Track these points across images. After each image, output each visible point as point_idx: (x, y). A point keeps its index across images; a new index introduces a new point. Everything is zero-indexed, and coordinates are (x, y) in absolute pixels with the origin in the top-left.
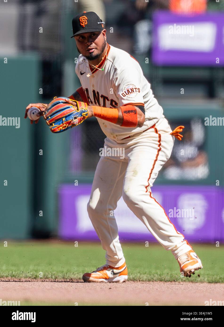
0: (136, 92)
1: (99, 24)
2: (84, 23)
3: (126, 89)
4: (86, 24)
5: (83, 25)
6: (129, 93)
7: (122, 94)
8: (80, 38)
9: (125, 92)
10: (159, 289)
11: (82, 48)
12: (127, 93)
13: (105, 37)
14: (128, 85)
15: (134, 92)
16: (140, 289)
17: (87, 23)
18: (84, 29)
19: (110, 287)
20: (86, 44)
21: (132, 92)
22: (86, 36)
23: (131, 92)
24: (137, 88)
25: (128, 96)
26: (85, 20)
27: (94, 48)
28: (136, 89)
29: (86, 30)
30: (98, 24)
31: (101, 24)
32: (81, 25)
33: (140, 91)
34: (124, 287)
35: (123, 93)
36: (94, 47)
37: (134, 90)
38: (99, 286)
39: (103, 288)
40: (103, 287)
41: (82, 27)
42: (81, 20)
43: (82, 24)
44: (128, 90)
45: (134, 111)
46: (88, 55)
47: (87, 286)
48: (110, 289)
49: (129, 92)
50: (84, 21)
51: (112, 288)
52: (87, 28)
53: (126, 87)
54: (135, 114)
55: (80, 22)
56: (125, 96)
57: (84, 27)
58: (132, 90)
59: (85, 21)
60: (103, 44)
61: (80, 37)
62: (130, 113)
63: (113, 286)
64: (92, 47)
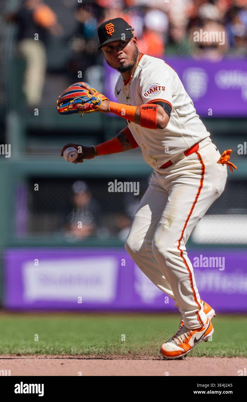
0: (160, 90)
1: (128, 30)
2: (111, 31)
3: (149, 88)
4: (113, 32)
5: (110, 34)
6: (152, 92)
7: (145, 95)
8: (108, 49)
9: (148, 92)
10: (116, 365)
11: (112, 59)
12: (150, 93)
13: (136, 44)
14: (152, 84)
15: (157, 90)
16: (95, 364)
17: (114, 30)
18: (111, 38)
19: (62, 363)
20: (115, 54)
21: (155, 91)
22: (115, 44)
23: (153, 90)
24: (162, 86)
25: (150, 95)
26: (112, 27)
27: (124, 58)
28: (160, 87)
29: (113, 38)
30: (126, 30)
31: (130, 30)
32: (108, 34)
33: (164, 89)
34: (77, 362)
35: (146, 93)
36: (124, 56)
37: (158, 88)
38: (50, 361)
39: (55, 364)
40: (55, 362)
41: (109, 35)
42: (108, 28)
43: (109, 32)
44: (151, 90)
45: (153, 107)
46: (119, 66)
47: (36, 361)
48: (63, 365)
49: (152, 90)
50: (110, 29)
51: (64, 363)
52: (115, 36)
53: (149, 86)
54: (154, 111)
55: (107, 30)
56: (147, 95)
57: (111, 36)
58: (156, 89)
59: (112, 29)
60: (134, 52)
61: (108, 47)
62: (148, 109)
63: (65, 361)
64: (122, 57)
